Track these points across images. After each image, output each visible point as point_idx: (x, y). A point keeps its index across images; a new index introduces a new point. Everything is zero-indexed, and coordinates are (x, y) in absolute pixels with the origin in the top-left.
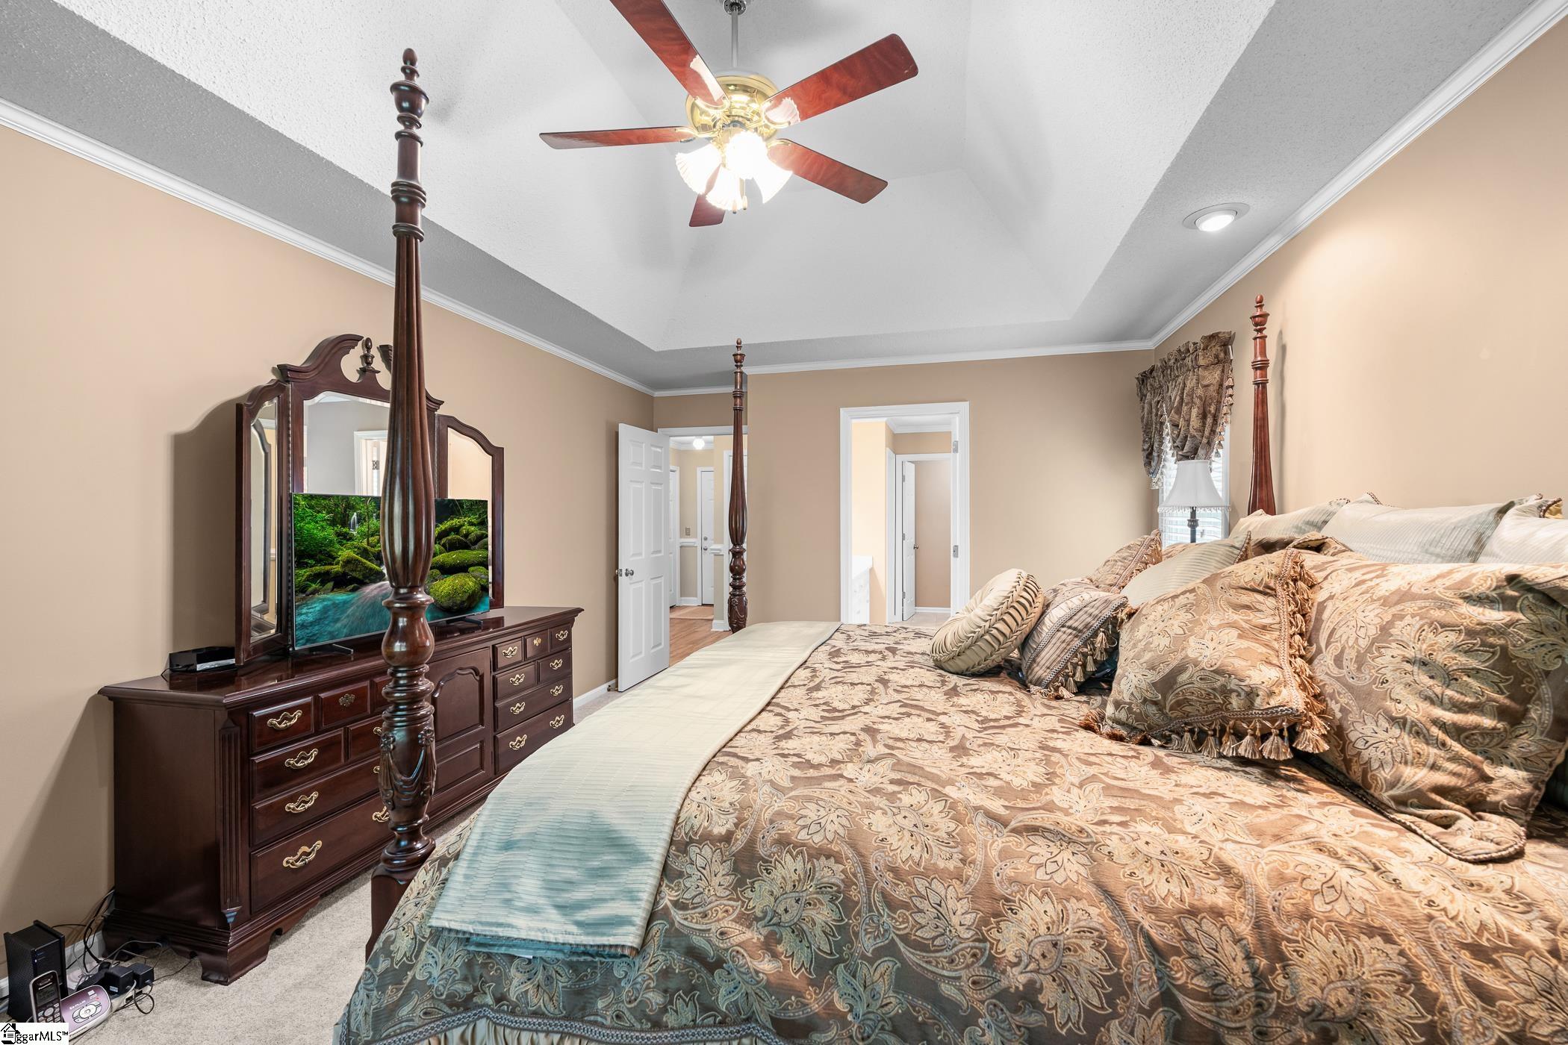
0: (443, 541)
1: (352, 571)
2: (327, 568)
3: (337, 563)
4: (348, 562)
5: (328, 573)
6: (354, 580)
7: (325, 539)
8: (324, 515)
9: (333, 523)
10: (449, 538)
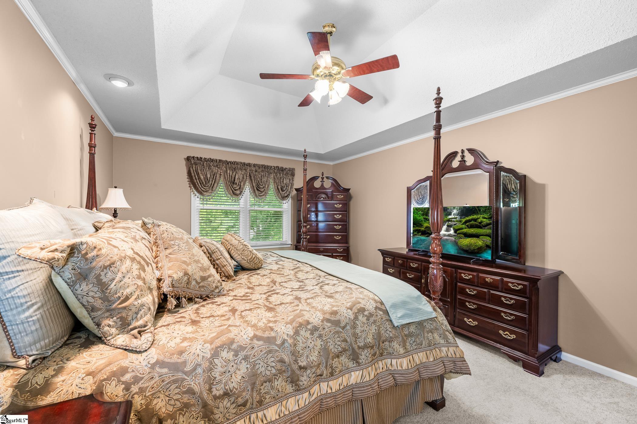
0: (467, 224)
1: (428, 230)
2: (420, 228)
3: (423, 227)
4: (427, 227)
5: (420, 230)
6: (428, 233)
7: (420, 219)
8: (420, 212)
9: (423, 215)
10: (471, 223)
